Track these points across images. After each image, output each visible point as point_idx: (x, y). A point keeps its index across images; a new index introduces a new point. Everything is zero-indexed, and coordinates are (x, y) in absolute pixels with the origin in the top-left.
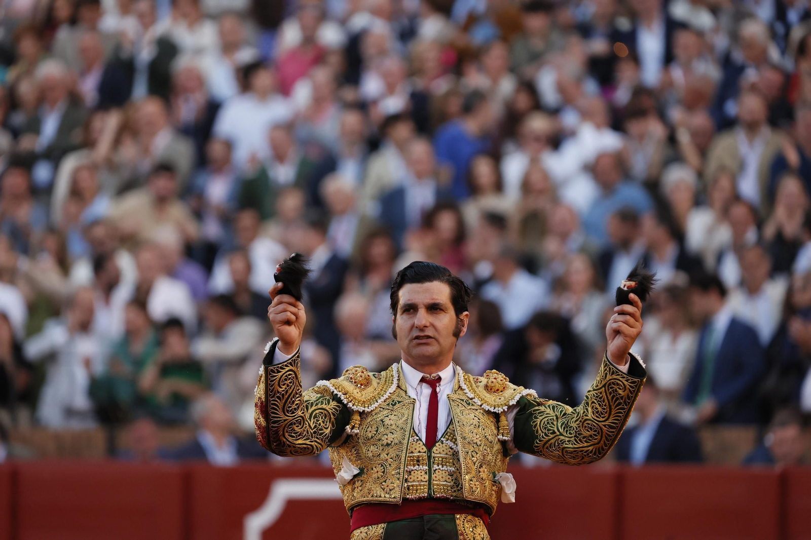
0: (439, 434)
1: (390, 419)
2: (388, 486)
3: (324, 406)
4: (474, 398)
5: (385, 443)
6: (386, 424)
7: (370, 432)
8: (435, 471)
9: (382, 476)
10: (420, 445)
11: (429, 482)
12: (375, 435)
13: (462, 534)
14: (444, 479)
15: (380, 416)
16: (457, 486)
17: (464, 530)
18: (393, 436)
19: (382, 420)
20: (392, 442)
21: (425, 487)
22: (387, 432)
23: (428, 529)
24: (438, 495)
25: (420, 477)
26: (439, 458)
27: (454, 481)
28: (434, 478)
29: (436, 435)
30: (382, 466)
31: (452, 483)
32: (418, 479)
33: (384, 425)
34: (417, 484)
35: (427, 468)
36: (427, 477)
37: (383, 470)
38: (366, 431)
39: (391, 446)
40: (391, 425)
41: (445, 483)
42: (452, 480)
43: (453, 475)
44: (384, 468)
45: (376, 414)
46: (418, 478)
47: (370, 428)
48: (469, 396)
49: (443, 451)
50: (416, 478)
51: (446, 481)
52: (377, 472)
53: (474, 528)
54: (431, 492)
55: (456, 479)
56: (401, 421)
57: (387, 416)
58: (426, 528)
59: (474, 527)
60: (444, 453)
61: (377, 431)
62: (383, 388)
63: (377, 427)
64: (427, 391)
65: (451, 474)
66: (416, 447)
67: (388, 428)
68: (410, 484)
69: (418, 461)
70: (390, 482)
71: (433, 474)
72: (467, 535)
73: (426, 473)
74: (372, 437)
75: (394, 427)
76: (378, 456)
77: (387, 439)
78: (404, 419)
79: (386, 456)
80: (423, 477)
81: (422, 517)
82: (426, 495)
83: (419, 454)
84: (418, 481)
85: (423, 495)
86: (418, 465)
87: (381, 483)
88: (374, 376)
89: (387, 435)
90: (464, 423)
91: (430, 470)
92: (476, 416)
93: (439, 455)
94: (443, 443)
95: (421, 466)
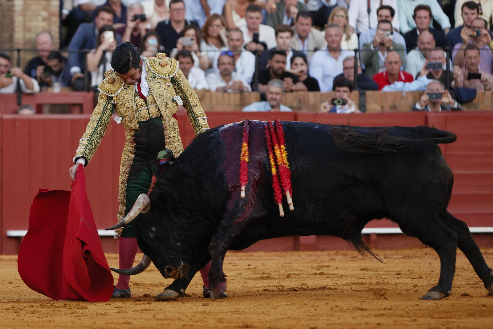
2: (133, 124)
3: (106, 115)
5: (127, 107)
7: (121, 102)
9: (130, 120)
11: (148, 113)
12: (123, 103)
14: (154, 110)
15: (123, 95)
16: (159, 110)
17: (165, 122)
19: (124, 97)
20: (129, 106)
21: (148, 115)
24: (154, 117)
25: (145, 112)
26: (150, 102)
28: (150, 111)
30: (128, 116)
33: (125, 99)
34: (144, 115)
35: (146, 107)
36: (147, 111)
38: (119, 102)
39: (129, 108)
42: (157, 109)
45: (121, 94)
47: (120, 100)
48: (153, 73)
52: (128, 119)
53: (169, 121)
54: (150, 117)
56: (130, 96)
57: (125, 95)
60: (152, 99)
61: (123, 101)
65: (155, 107)
66: (140, 101)
68: (142, 115)
69: (142, 105)
70: (133, 122)
72: (166, 124)
73: (146, 109)
75: (128, 99)
76: (126, 112)
77: (127, 105)
78: (131, 95)
79: (129, 112)
83: (141, 103)
85: (148, 119)
86: (143, 107)
87: (130, 123)
89: (127, 103)
90: (155, 89)
91: (148, 108)
92: (158, 83)
93: (150, 101)
94: (150, 95)
95: (144, 108)
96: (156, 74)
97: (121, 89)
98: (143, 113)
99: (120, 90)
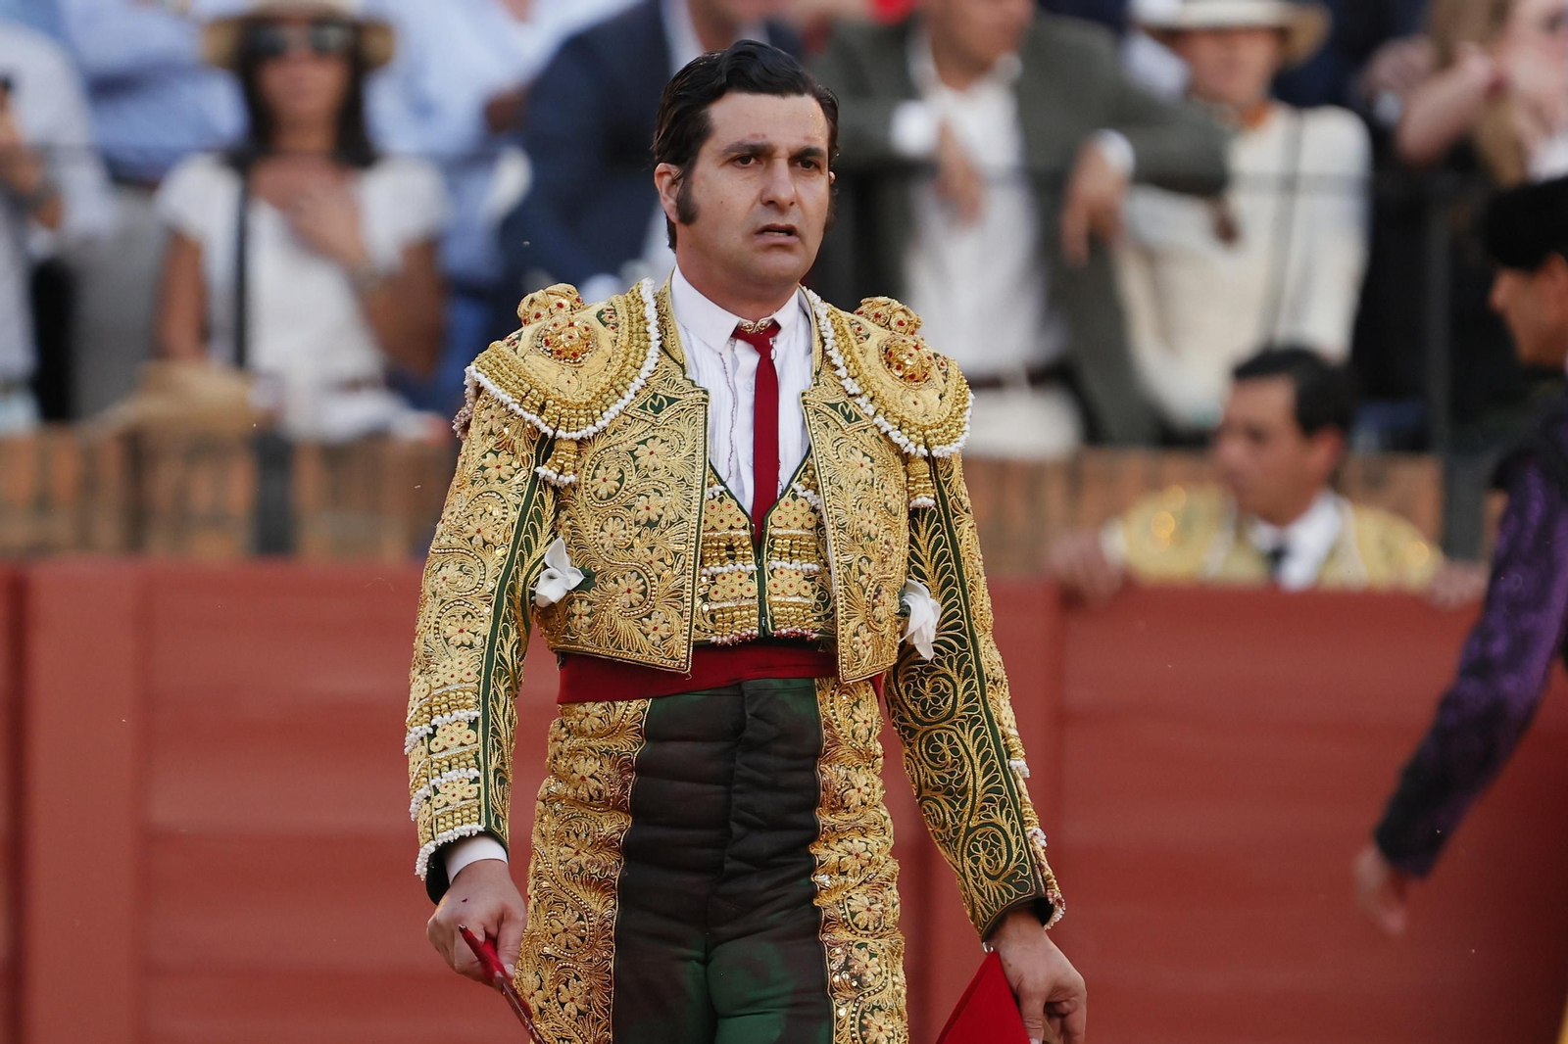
0: (784, 475)
1: (651, 453)
2: (655, 629)
4: (860, 396)
5: (644, 521)
6: (642, 466)
7: (605, 480)
8: (772, 572)
9: (641, 603)
10: (731, 511)
11: (759, 599)
12: (617, 490)
13: (829, 726)
14: (794, 591)
15: (627, 440)
16: (826, 605)
17: (834, 714)
18: (662, 501)
19: (631, 453)
20: (660, 516)
21: (751, 611)
22: (647, 486)
23: (755, 715)
24: (784, 631)
25: (737, 588)
26: (783, 537)
27: (817, 594)
28: (773, 589)
29: (777, 479)
30: (639, 577)
31: (813, 600)
32: (734, 594)
33: (637, 470)
34: (733, 605)
35: (753, 565)
36: (754, 586)
37: (643, 587)
38: (594, 477)
39: (658, 530)
40: (655, 469)
41: (797, 599)
42: (814, 591)
43: (813, 579)
44: (644, 583)
45: (615, 432)
46: (733, 591)
47: (602, 468)
48: (847, 388)
49: (795, 519)
50: (728, 591)
51: (799, 594)
52: (629, 591)
53: (855, 709)
54: (766, 622)
55: (821, 589)
56: (678, 458)
57: (644, 442)
58: (747, 713)
59: (854, 704)
60: (799, 524)
61: (621, 481)
62: (627, 355)
63: (621, 471)
64: (749, 359)
65: (810, 578)
66: (722, 517)
67: (647, 476)
68: (714, 607)
69: (730, 548)
70: (661, 620)
71: (769, 579)
72: (839, 726)
73: (751, 577)
74: (610, 496)
75: (661, 475)
76: (627, 549)
77: (648, 508)
78: (684, 453)
79: (648, 552)
80: (745, 587)
81: (739, 685)
82: (756, 632)
83: (730, 532)
84: (735, 598)
85: (749, 632)
86: (732, 560)
87: (640, 619)
88: (601, 321)
89: (648, 497)
90: (843, 483)
91: (761, 571)
92: (865, 455)
93: (784, 532)
94: (795, 497)
95: (739, 564)
96: (863, 401)
97: (621, 405)
98: (727, 591)
99: (614, 409)
